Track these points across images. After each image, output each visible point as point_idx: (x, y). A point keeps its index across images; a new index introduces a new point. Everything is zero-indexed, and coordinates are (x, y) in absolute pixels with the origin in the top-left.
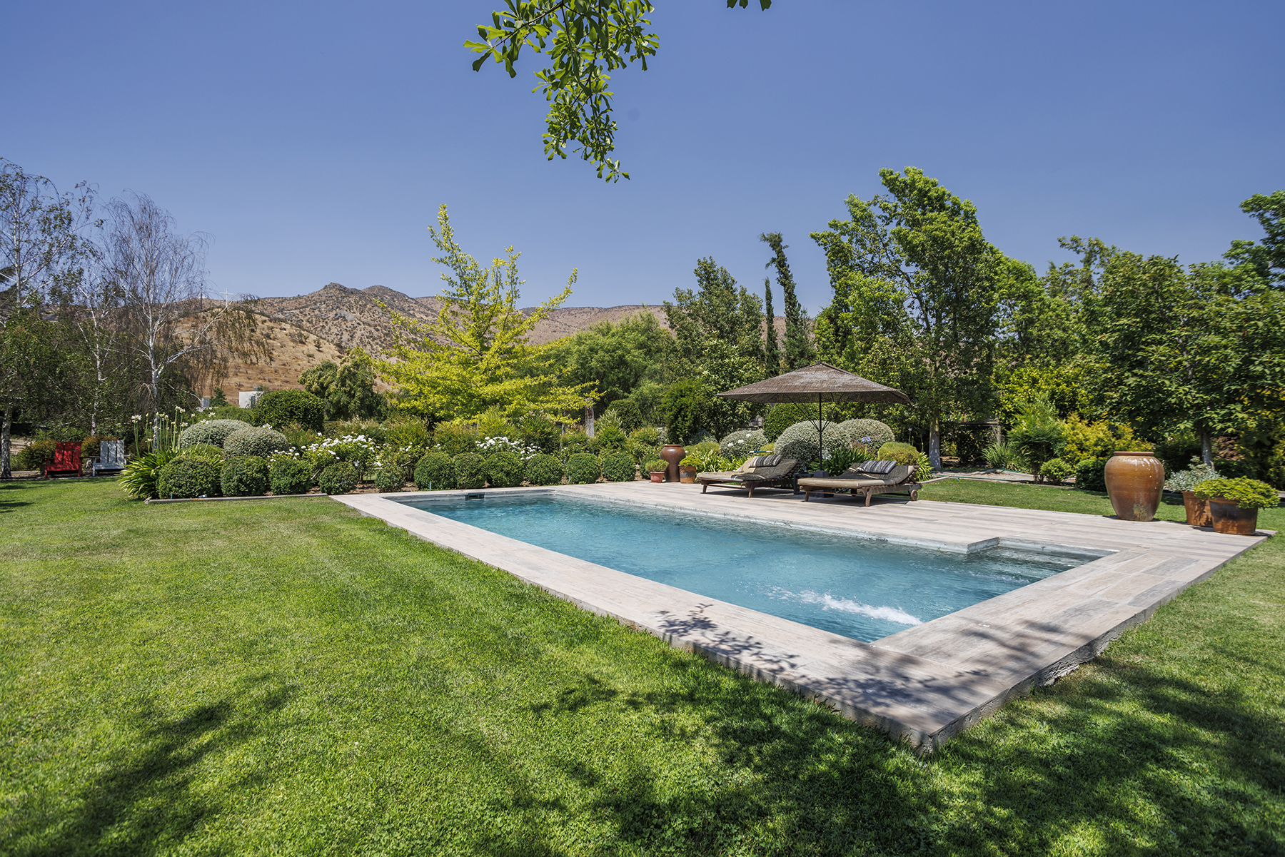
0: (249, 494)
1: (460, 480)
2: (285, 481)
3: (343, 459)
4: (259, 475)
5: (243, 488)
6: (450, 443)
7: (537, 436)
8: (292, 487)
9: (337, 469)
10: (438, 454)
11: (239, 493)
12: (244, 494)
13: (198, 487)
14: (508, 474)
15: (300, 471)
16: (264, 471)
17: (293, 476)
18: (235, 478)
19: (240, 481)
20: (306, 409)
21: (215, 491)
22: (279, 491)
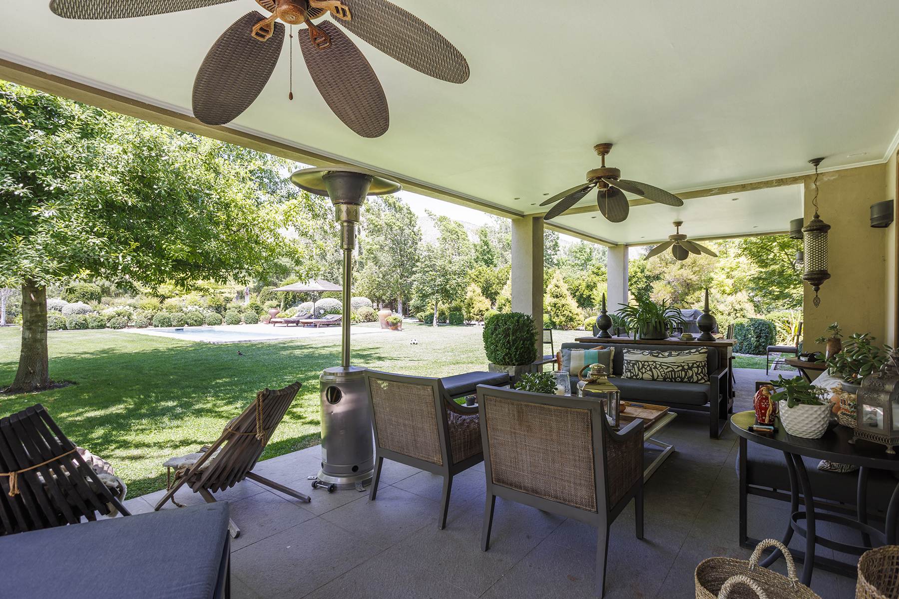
0: (80, 329)
1: (174, 324)
2: (95, 324)
3: (119, 316)
4: (84, 322)
5: (77, 327)
6: (170, 309)
7: (214, 305)
8: (98, 326)
9: (117, 320)
10: (165, 313)
11: (75, 328)
12: (78, 329)
13: (58, 327)
14: (196, 321)
15: (102, 320)
16: (85, 320)
17: (99, 322)
18: (74, 323)
19: (76, 324)
20: (92, 293)
21: (65, 328)
22: (93, 328)
